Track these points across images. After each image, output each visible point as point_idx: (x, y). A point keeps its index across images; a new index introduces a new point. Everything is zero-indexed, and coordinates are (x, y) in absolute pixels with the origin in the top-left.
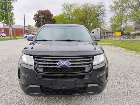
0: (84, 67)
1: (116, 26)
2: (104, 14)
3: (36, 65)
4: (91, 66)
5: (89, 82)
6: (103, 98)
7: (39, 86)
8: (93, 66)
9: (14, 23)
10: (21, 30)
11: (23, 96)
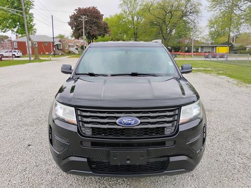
0: (164, 128)
1: (219, 35)
2: (197, 12)
3: (81, 123)
4: (175, 124)
5: (172, 154)
6: (197, 178)
7: (85, 160)
8: (179, 125)
9: (35, 32)
10: (46, 44)
11: (57, 171)
